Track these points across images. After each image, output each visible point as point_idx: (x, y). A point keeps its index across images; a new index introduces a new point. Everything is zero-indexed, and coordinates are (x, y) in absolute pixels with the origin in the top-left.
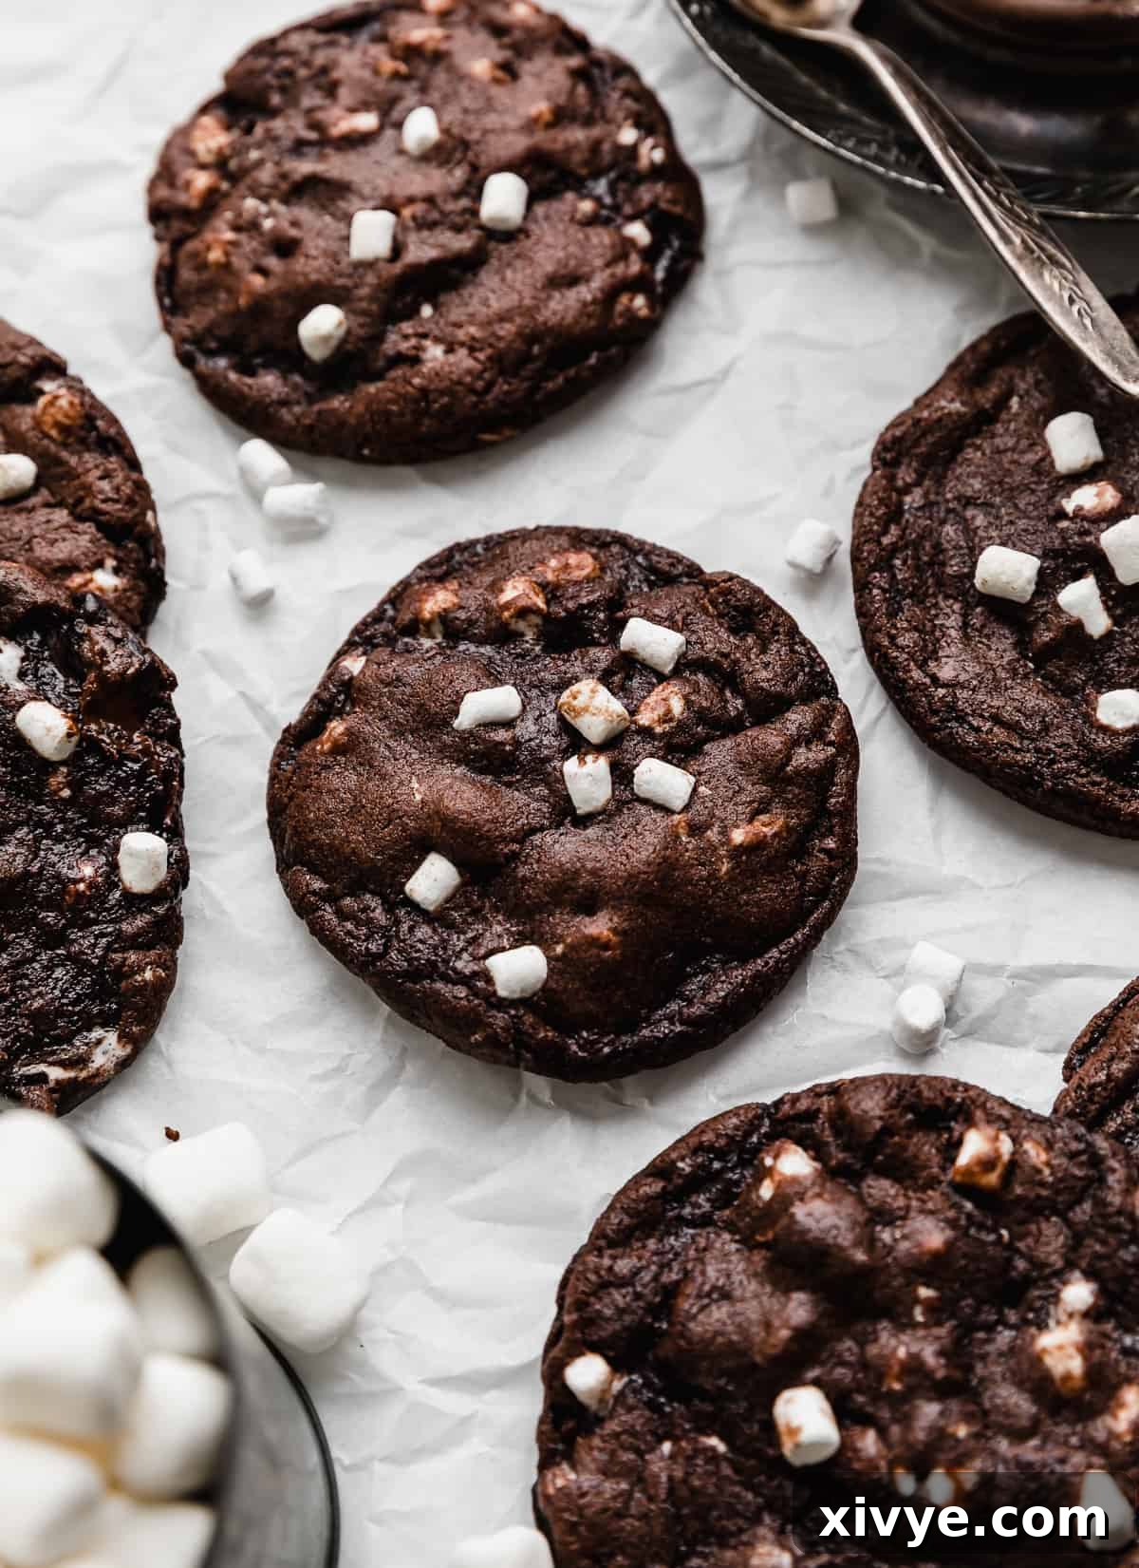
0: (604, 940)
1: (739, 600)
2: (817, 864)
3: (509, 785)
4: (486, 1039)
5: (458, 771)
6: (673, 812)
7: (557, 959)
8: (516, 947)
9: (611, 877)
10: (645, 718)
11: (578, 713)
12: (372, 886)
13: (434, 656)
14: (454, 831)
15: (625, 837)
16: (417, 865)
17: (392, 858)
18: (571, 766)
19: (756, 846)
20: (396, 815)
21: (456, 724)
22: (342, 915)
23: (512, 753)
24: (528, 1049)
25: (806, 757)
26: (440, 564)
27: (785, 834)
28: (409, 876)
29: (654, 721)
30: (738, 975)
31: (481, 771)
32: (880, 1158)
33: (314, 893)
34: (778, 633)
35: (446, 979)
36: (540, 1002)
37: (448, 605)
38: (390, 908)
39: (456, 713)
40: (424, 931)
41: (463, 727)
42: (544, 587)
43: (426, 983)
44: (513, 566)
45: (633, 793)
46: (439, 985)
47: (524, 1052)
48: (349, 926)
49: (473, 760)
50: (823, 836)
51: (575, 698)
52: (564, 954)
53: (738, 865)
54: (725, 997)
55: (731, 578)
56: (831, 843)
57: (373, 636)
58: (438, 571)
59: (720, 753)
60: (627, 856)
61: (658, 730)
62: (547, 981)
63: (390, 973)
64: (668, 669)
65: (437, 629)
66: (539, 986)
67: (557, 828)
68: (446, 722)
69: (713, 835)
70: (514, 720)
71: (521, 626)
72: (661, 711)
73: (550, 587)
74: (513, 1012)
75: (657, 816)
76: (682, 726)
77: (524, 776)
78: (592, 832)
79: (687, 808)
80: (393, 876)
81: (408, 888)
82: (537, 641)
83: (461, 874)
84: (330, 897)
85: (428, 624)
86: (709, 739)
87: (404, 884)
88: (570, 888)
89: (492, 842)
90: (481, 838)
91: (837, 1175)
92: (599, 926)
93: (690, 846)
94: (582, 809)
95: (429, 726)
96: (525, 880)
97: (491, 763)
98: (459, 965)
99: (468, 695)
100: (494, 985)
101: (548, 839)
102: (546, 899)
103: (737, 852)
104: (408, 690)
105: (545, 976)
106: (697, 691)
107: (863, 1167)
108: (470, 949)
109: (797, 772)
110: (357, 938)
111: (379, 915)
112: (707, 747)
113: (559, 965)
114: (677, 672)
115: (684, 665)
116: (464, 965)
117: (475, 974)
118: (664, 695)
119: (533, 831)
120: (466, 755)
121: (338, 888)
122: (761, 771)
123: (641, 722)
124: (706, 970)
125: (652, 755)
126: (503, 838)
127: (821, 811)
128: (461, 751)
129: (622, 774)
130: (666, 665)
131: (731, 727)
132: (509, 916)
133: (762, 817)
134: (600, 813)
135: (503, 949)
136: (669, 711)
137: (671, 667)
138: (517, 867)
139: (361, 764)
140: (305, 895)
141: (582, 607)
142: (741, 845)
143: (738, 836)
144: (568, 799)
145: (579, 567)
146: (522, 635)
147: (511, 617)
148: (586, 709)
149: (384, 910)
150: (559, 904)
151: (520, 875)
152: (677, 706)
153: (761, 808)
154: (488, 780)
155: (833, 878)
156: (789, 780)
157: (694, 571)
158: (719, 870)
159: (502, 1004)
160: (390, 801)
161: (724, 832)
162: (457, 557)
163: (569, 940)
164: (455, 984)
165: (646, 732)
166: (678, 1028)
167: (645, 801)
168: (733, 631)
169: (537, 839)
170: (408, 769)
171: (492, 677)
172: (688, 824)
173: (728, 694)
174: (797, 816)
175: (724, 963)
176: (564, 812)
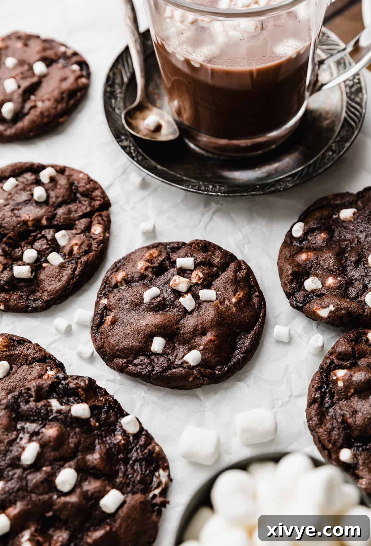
0: (213, 339)
1: (202, 244)
2: (255, 300)
3: (167, 311)
4: (194, 378)
5: (151, 313)
6: (214, 301)
7: (202, 350)
8: (189, 352)
9: (207, 322)
10: (194, 281)
11: (177, 285)
12: (141, 353)
13: (128, 289)
14: (159, 327)
15: (205, 312)
16: (152, 342)
17: (144, 343)
18: (181, 300)
19: (239, 301)
20: (140, 331)
21: (145, 302)
22: (136, 365)
23: (164, 303)
24: (206, 377)
25: (240, 274)
26: (114, 268)
27: (245, 296)
28: (151, 346)
29: (197, 281)
30: (250, 336)
31: (158, 311)
32: (357, 355)
33: (125, 363)
34: (216, 249)
35: (175, 368)
36: (204, 364)
37: (124, 275)
38: (148, 357)
39: (143, 299)
40: (161, 359)
41: (147, 301)
42: (148, 261)
43: (170, 372)
44: (136, 260)
45: (201, 301)
46: (174, 370)
47: (205, 378)
48: (139, 367)
49: (154, 309)
50: (253, 293)
51: (175, 281)
52: (204, 348)
53: (237, 308)
54: (250, 342)
55: (197, 240)
56: (256, 294)
57: (105, 293)
58: (115, 270)
59: (217, 283)
60: (209, 316)
61: (199, 282)
62: (202, 357)
63: (158, 373)
64: (193, 268)
65: (123, 283)
66: (201, 359)
67: (185, 317)
68: (141, 303)
69: (227, 302)
70: (160, 295)
71: (147, 273)
72: (197, 277)
73: (150, 261)
74: (197, 369)
75: (210, 303)
76: (205, 279)
77: (170, 308)
78: (195, 314)
79: (217, 299)
80: (147, 348)
81: (152, 349)
82: (153, 275)
83: (165, 339)
84: (129, 362)
85: (121, 282)
86: (213, 280)
87: (150, 349)
88: (197, 330)
89: (171, 326)
90: (168, 326)
91: (353, 366)
92: (209, 336)
93: (223, 308)
94: (189, 309)
95: (137, 306)
96: (184, 334)
97: (159, 308)
98: (176, 363)
99: (144, 293)
100: (189, 363)
101: (185, 321)
102: (192, 336)
103: (235, 304)
104: (126, 300)
105: (201, 356)
106: (204, 270)
107: (355, 361)
108: (177, 358)
109: (240, 279)
110: (143, 369)
111: (146, 360)
112: (213, 283)
113: (204, 351)
114: (195, 268)
115: (197, 265)
116: (178, 362)
117: (182, 363)
118: (196, 273)
119: (180, 320)
120: (151, 309)
121: (131, 359)
122: (231, 282)
123: (194, 282)
124: (240, 339)
125: (201, 289)
126: (173, 324)
127: (251, 287)
128: (150, 308)
129: (196, 297)
130: (192, 267)
131: (217, 276)
132: (183, 344)
133: (237, 294)
134: (195, 309)
135: (186, 354)
136: (199, 277)
137: (193, 267)
138: (180, 331)
139: (121, 324)
140: (122, 365)
141: (161, 261)
142: (236, 302)
143: (234, 300)
144: (184, 308)
145: (154, 253)
146: (148, 275)
147: (144, 271)
148: (179, 283)
149: (147, 358)
150: (196, 336)
151: (182, 332)
152: (201, 275)
153: (235, 292)
154: (160, 312)
155: (262, 303)
156: (239, 282)
157: (184, 244)
158: (233, 311)
159: (193, 367)
160: (137, 328)
161: (229, 301)
162: (118, 265)
163: (203, 344)
164: (178, 368)
165: (196, 284)
166: (242, 355)
167: (205, 301)
168: (204, 252)
169: (181, 322)
170: (137, 319)
171: (147, 287)
172: (220, 302)
173: (211, 268)
174: (246, 290)
175: (244, 335)
176: (186, 313)
